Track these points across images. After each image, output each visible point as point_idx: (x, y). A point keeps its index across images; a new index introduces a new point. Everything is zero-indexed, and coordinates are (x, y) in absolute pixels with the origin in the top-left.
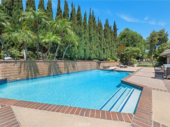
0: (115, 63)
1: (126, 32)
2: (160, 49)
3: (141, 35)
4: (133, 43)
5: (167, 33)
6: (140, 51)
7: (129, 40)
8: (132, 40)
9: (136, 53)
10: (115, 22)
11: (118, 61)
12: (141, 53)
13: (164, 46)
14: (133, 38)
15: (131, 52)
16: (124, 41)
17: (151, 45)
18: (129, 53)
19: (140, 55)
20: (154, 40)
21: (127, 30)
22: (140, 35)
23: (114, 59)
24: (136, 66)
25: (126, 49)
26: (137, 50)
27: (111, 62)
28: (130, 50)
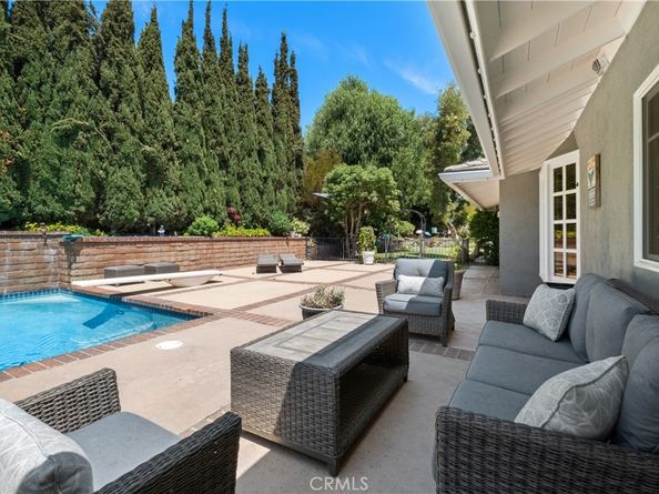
0: (270, 243)
1: (348, 94)
3: (416, 116)
4: (375, 149)
6: (392, 182)
7: (356, 131)
8: (369, 134)
9: (374, 194)
10: (284, 39)
11: (293, 234)
12: (396, 192)
14: (373, 126)
15: (350, 190)
16: (339, 135)
17: (437, 153)
18: (339, 194)
19: (390, 202)
20: (449, 130)
21: (353, 84)
22: (412, 113)
23: (265, 224)
24: (370, 260)
25: (330, 175)
26: (379, 180)
27: (219, 241)
28: (348, 178)
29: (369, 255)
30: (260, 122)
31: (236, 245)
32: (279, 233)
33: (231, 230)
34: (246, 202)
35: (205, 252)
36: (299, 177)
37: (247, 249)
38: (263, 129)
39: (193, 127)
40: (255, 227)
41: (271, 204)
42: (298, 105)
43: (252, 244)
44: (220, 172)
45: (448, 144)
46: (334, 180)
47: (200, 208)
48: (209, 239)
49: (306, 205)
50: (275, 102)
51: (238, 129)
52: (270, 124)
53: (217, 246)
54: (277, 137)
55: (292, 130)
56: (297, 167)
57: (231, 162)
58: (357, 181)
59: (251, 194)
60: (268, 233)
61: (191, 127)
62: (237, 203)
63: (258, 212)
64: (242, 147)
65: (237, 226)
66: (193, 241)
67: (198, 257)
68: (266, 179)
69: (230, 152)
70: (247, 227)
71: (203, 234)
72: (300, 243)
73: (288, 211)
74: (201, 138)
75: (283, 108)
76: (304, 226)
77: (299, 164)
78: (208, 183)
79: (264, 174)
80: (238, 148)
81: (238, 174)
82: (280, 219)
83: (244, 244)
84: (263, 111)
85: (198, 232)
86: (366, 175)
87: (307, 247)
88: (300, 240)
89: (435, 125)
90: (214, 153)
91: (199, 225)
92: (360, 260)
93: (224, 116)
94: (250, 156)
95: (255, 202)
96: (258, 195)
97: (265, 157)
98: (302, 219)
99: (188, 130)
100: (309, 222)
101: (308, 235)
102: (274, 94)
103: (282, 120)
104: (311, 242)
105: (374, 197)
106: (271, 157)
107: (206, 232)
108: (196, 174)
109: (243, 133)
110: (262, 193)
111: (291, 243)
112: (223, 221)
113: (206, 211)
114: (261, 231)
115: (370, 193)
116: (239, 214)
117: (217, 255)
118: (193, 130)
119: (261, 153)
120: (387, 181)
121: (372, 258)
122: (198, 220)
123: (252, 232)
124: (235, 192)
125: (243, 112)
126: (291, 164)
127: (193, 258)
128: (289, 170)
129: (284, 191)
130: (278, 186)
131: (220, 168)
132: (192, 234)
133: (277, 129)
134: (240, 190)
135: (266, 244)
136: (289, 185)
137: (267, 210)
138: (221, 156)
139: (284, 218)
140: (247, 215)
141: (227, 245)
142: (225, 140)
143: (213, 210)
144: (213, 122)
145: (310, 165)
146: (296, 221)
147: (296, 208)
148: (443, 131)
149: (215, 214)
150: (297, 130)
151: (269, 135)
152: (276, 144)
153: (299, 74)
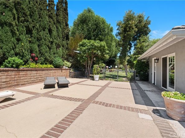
2: (138, 48)
5: (148, 18)
6: (106, 47)
8: (95, 30)
9: (99, 52)
11: (64, 67)
13: (144, 42)
14: (97, 27)
15: (89, 49)
17: (124, 37)
18: (85, 51)
19: (105, 55)
23: (51, 63)
24: (97, 79)
25: (81, 43)
26: (101, 46)
27: (24, 70)
28: (89, 44)
29: (97, 77)
30: (50, 17)
31: (34, 72)
32: (58, 67)
33: (33, 65)
34: (42, 51)
35: (13, 76)
36: (67, 44)
37: (41, 74)
38: (51, 20)
39: (8, 7)
40: (46, 64)
41: (54, 54)
42: (67, 15)
43: (44, 72)
44: (27, 36)
45: (129, 33)
46: (82, 45)
47: (12, 52)
48: (16, 69)
49: (70, 55)
50: (58, 10)
51: (38, 16)
52: (55, 18)
53: (21, 73)
54: (58, 25)
55: (64, 24)
56: (67, 39)
57: (34, 32)
58: (92, 46)
59: (44, 48)
60: (53, 66)
61: (6, 7)
62: (36, 52)
63: (48, 57)
64: (40, 25)
65: (36, 63)
66: (6, 71)
67: (8, 80)
68: (52, 43)
69: (33, 27)
70: (41, 64)
71: (12, 67)
72: (67, 71)
73: (62, 57)
74: (14, 15)
75: (61, 13)
76: (69, 64)
77: (68, 38)
78: (18, 40)
79: (51, 40)
80: (38, 26)
81: (37, 38)
82: (59, 60)
83: (39, 72)
84: (51, 12)
85: (9, 65)
86: (96, 44)
87: (70, 72)
88: (67, 70)
89: (123, 26)
90: (23, 25)
91: (9, 62)
92: (93, 79)
93: (30, 8)
94: (44, 30)
95: (46, 52)
96: (48, 49)
97: (52, 32)
98: (68, 61)
99: (5, 8)
100: (71, 62)
101: (71, 68)
102: (57, 6)
103: (61, 18)
104: (71, 71)
105: (99, 53)
106: (55, 33)
107: (14, 66)
108: (10, 34)
109: (41, 19)
110: (50, 49)
111: (63, 71)
112: (28, 60)
113: (16, 54)
114: (49, 66)
115: (97, 51)
116: (37, 57)
117: (22, 78)
118: (8, 9)
119: (50, 31)
120: (104, 47)
121: (98, 78)
122: (9, 59)
123: (45, 66)
124: (35, 47)
125: (41, 9)
126: (64, 38)
127: (4, 80)
128: (63, 40)
129: (60, 49)
130: (58, 46)
131: (27, 33)
132: (6, 66)
133: (58, 22)
134: (39, 46)
135: (51, 71)
136: (63, 46)
137: (52, 56)
138: (27, 27)
139: (61, 60)
140: (42, 58)
141: (29, 72)
142: (30, 20)
143: (22, 54)
144: (23, 9)
145: (72, 39)
146: (66, 62)
147: (66, 57)
148: (127, 28)
149: (22, 57)
150: (67, 25)
151: (54, 23)
152: (57, 28)
153: (68, 3)
